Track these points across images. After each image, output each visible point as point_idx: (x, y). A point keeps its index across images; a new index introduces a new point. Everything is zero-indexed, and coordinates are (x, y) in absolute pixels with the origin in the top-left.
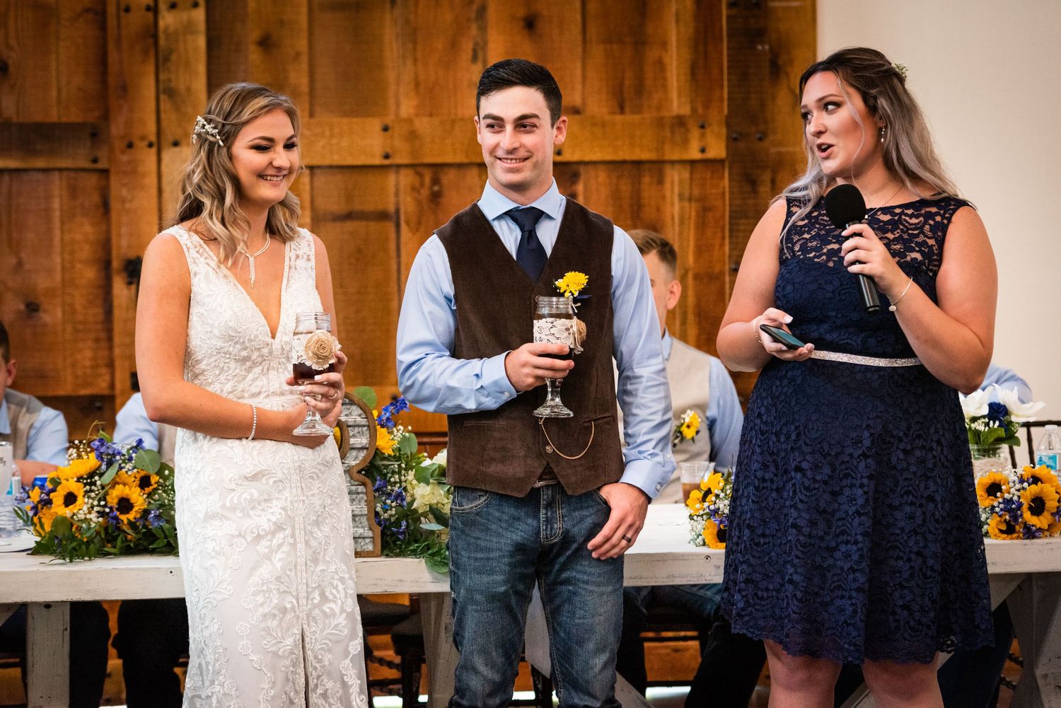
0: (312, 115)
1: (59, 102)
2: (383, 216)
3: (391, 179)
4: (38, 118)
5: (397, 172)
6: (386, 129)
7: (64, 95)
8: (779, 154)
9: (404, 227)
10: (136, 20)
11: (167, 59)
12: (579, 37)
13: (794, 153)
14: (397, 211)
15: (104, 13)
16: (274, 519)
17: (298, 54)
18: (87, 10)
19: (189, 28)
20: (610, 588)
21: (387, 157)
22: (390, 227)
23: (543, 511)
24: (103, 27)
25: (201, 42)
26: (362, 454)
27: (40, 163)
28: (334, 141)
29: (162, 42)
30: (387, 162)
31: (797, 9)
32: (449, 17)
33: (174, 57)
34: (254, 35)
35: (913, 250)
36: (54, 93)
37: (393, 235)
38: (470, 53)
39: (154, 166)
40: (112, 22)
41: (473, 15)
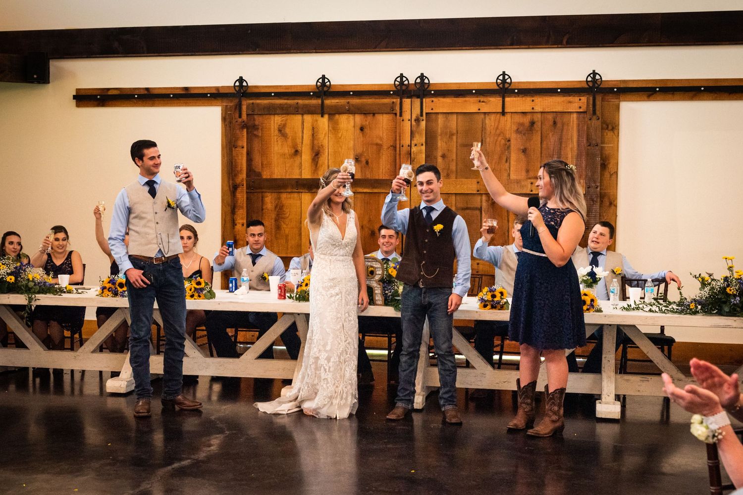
0: (456, 178)
1: (382, 173)
2: (476, 209)
3: (479, 198)
4: (377, 178)
5: (481, 196)
6: (478, 183)
7: (384, 170)
8: (605, 193)
9: (483, 212)
10: (405, 149)
11: (414, 161)
12: (540, 155)
13: (610, 193)
14: (481, 207)
15: (396, 147)
16: (336, 292)
17: (453, 160)
18: (391, 146)
19: (420, 152)
20: (446, 319)
21: (478, 191)
22: (478, 212)
23: (423, 295)
24: (396, 151)
25: (424, 156)
26: (380, 276)
27: (376, 191)
28: (462, 186)
29: (412, 156)
30: (478, 193)
31: (612, 147)
32: (499, 149)
33: (415, 160)
34: (440, 153)
35: (552, 221)
36: (381, 170)
37: (479, 215)
38: (505, 160)
39: (409, 192)
40: (398, 149)
41: (506, 148)
